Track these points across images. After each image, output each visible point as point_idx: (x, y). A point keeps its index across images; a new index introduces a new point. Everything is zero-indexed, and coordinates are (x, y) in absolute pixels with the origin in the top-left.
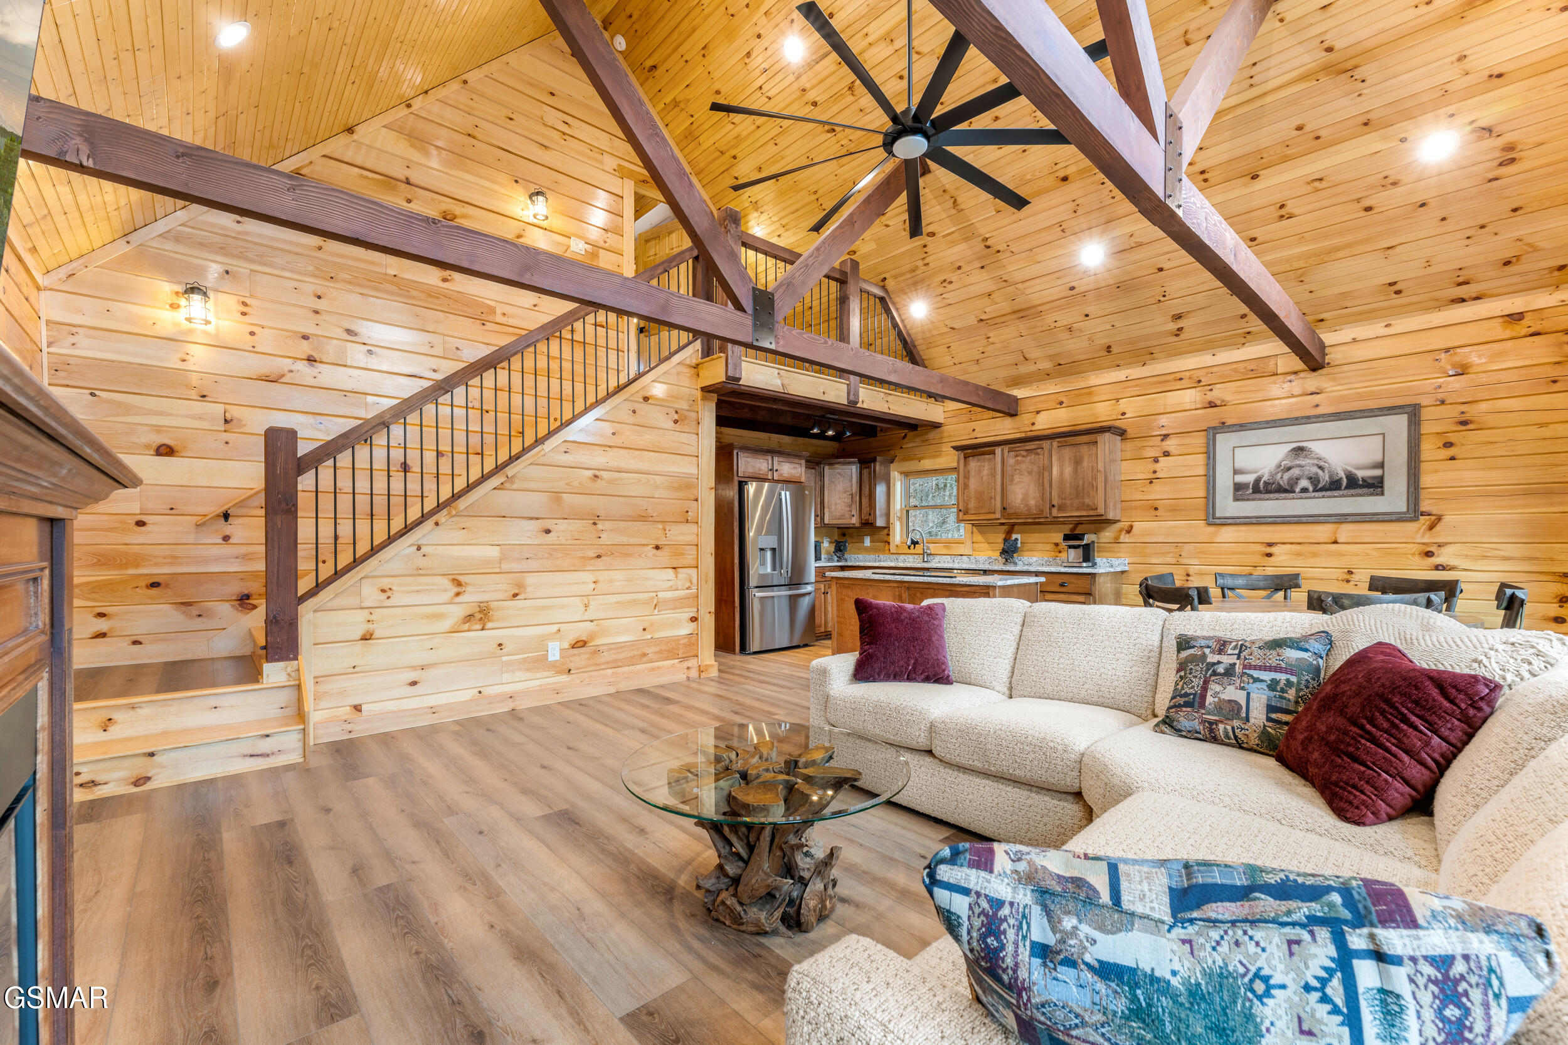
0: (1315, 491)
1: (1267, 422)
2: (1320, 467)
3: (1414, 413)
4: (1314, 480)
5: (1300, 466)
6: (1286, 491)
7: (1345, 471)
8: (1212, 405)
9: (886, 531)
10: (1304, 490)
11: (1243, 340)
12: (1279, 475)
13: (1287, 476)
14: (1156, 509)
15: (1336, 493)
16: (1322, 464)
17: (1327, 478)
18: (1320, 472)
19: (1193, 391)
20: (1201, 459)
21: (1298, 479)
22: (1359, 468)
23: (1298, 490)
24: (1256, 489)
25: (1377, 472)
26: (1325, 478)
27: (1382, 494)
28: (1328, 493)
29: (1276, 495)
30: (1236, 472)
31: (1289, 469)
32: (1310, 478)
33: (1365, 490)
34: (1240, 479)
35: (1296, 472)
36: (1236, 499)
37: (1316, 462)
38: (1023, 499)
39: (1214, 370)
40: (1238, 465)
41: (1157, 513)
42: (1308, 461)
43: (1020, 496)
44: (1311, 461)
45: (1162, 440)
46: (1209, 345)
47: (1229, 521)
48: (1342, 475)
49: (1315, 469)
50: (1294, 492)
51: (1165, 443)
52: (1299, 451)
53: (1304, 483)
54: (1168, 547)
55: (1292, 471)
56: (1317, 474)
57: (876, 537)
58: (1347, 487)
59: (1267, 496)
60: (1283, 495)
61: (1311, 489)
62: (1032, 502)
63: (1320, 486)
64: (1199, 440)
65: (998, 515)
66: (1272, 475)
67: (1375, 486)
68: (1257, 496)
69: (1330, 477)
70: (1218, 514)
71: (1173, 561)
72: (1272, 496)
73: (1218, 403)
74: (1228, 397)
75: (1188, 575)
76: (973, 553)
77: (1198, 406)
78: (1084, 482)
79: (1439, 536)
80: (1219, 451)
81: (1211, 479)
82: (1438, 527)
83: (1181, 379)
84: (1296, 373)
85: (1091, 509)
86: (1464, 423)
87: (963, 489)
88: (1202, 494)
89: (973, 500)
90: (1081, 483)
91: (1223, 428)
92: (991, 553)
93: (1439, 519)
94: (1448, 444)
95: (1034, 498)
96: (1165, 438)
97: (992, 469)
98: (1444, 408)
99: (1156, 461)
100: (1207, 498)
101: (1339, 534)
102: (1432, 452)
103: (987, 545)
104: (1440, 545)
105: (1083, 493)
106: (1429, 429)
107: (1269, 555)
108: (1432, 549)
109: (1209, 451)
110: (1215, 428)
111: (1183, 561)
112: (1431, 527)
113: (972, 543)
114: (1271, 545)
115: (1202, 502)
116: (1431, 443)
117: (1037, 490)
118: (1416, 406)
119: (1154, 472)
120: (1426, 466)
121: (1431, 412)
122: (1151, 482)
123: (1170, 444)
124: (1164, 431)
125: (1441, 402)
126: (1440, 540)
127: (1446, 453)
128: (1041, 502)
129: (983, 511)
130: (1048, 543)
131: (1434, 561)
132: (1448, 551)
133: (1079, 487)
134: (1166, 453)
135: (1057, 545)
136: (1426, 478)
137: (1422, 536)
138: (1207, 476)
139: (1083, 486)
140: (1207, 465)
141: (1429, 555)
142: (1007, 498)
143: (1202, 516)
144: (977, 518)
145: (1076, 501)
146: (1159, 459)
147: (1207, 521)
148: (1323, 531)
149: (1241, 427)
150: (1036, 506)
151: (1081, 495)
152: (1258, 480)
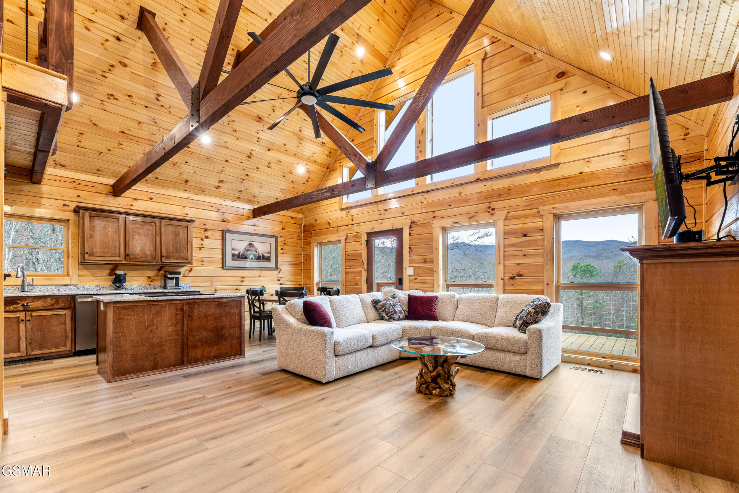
0: (254, 259)
1: (243, 232)
3: (276, 238)
4: (255, 256)
5: (251, 250)
6: (247, 258)
7: (262, 253)
8: (224, 221)
10: (252, 259)
11: (235, 199)
12: (245, 252)
13: (247, 253)
14: (203, 261)
15: (260, 260)
16: (256, 250)
18: (256, 253)
19: (216, 213)
20: (220, 242)
21: (250, 254)
22: (265, 253)
24: (239, 257)
25: (269, 255)
26: (257, 255)
27: (270, 262)
28: (258, 260)
30: (233, 249)
31: (248, 250)
32: (253, 255)
33: (266, 260)
34: (234, 252)
35: (249, 252)
36: (233, 260)
39: (224, 207)
40: (233, 247)
41: (203, 263)
42: (253, 249)
43: (139, 248)
46: (225, 197)
47: (231, 268)
50: (249, 259)
51: (205, 233)
52: (251, 245)
54: (208, 279)
58: (262, 259)
59: (242, 259)
60: (246, 260)
62: (148, 253)
64: (219, 234)
65: (121, 259)
66: (244, 252)
67: (268, 259)
68: (239, 259)
70: (227, 265)
71: (210, 285)
72: (243, 259)
73: (226, 221)
74: (229, 219)
75: (216, 290)
76: (80, 283)
77: (219, 220)
78: (180, 245)
79: (281, 275)
80: (227, 240)
81: (224, 251)
82: (280, 272)
83: (212, 206)
84: (249, 217)
85: (185, 259)
86: (285, 244)
87: (88, 238)
88: (220, 256)
89: (98, 247)
90: (179, 246)
91: (228, 231)
92: (97, 283)
93: (281, 270)
94: (282, 249)
95: (149, 250)
96: (206, 230)
97: (116, 228)
98: (282, 238)
99: (202, 240)
100: (223, 258)
101: (261, 274)
102: (280, 251)
103: (93, 278)
104: (281, 278)
105: (180, 251)
106: (279, 244)
107: (242, 281)
108: (279, 279)
109: (223, 239)
110: (226, 230)
111: (214, 284)
112: (279, 273)
113: (79, 276)
114: (243, 277)
115: (221, 260)
116: (279, 248)
117: (151, 246)
118: (277, 237)
119: (202, 245)
120: (279, 255)
121: (279, 239)
122: (200, 249)
123: (208, 233)
124: (206, 227)
125: (281, 237)
126: (281, 276)
127: (282, 251)
128: (154, 253)
129: (108, 255)
130: (143, 277)
131: (280, 282)
132: (282, 279)
133: (177, 247)
134: (207, 237)
135: (149, 277)
136: (279, 258)
137: (278, 275)
138: (223, 249)
139: (180, 247)
140: (223, 245)
141: (279, 280)
142: (129, 248)
143: (221, 266)
144: (103, 259)
145: (176, 255)
146: (204, 239)
147: (223, 268)
148: (257, 273)
149: (234, 232)
150: (151, 255)
151: (179, 252)
152: (239, 253)
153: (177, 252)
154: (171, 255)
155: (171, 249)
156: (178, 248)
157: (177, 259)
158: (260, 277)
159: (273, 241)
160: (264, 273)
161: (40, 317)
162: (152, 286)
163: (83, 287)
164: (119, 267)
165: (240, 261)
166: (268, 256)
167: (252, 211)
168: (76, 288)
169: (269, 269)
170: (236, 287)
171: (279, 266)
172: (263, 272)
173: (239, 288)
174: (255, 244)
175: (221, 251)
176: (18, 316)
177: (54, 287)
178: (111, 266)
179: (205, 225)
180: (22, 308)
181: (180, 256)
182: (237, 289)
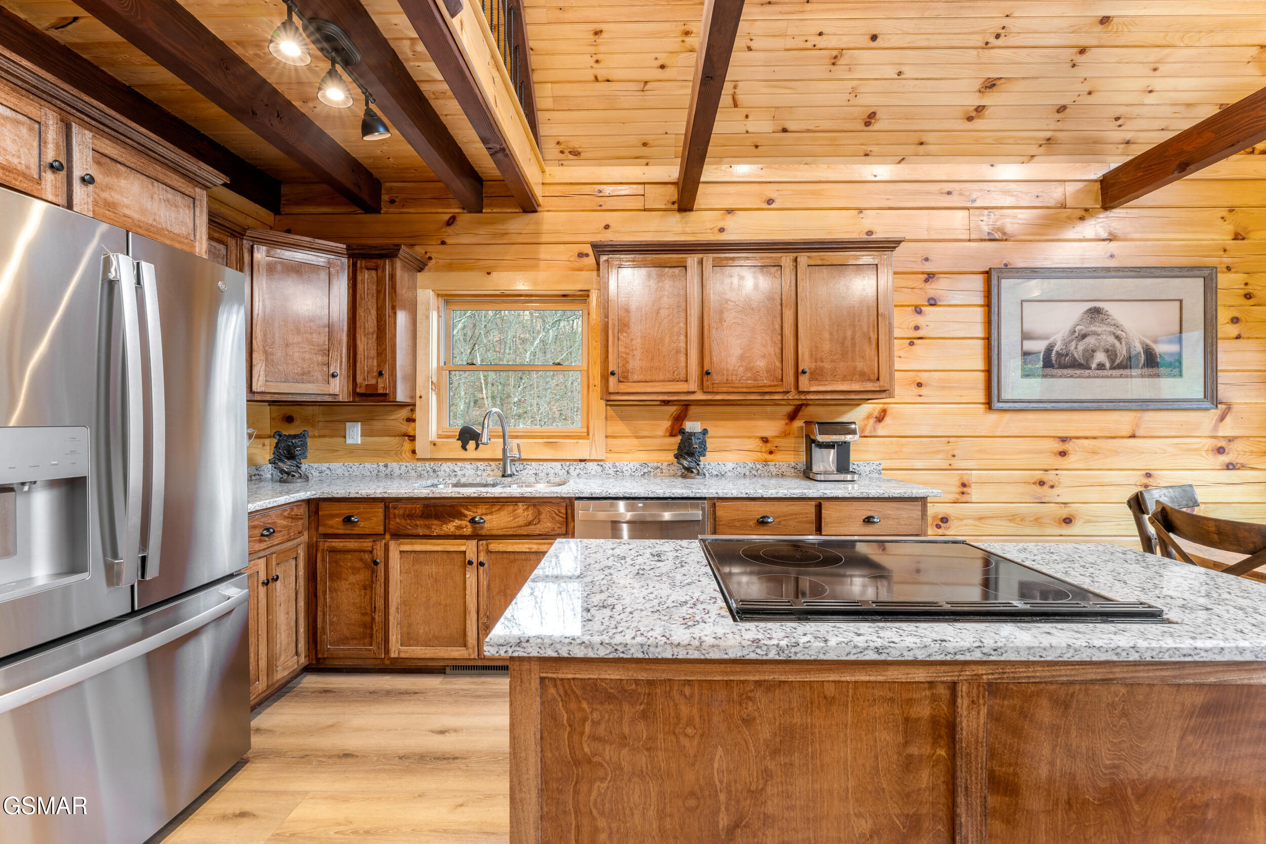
0: (1112, 368)
1: (1064, 270)
2: (1118, 338)
3: (1209, 275)
4: (1111, 353)
5: (1095, 333)
6: (1080, 366)
7: (1142, 343)
8: (991, 237)
9: (404, 413)
10: (1101, 366)
13: (1082, 346)
14: (919, 385)
16: (1119, 332)
17: (1124, 352)
18: (1117, 343)
19: (966, 213)
20: (978, 315)
21: (1094, 351)
22: (1157, 341)
23: (1094, 366)
24: (1048, 364)
25: (1175, 348)
26: (1122, 351)
27: (1181, 375)
29: (1070, 371)
30: (1026, 336)
31: (1084, 336)
32: (1107, 351)
33: (1164, 370)
34: (1029, 345)
35: (1091, 341)
36: (1027, 374)
37: (1112, 329)
38: (742, 358)
39: (992, 186)
40: (1027, 327)
41: (923, 391)
42: (1105, 328)
43: (736, 352)
44: (1108, 329)
45: (926, 281)
47: (1020, 405)
48: (1139, 348)
49: (1111, 340)
50: (1090, 368)
51: (928, 286)
52: (1095, 313)
53: (1100, 357)
54: (937, 444)
55: (1087, 340)
56: (1113, 346)
57: (378, 425)
58: (1145, 365)
59: (1060, 372)
60: (1078, 372)
61: (1108, 365)
62: (761, 364)
63: (1118, 361)
64: (978, 282)
65: (693, 385)
66: (1066, 344)
67: (1175, 365)
68: (1049, 371)
69: (1129, 350)
70: (1004, 396)
71: (947, 465)
72: (1065, 371)
73: (1002, 235)
74: (1012, 227)
75: (964, 485)
76: (609, 455)
77: (973, 237)
78: (854, 332)
79: (1228, 429)
80: (1003, 304)
81: (994, 343)
82: (1228, 419)
83: (949, 193)
84: (1086, 210)
85: (869, 380)
86: (1248, 296)
87: (616, 331)
88: (980, 364)
89: (638, 354)
90: (849, 334)
91: (1008, 271)
92: (643, 456)
93: (1229, 408)
94: (1235, 320)
95: (764, 356)
96: (930, 277)
97: (679, 295)
98: (1231, 276)
99: (918, 311)
100: (988, 371)
101: (1137, 426)
102: (1225, 329)
103: (635, 441)
104: (1231, 439)
105: (853, 351)
106: (1222, 298)
107: (1063, 454)
108: (1222, 443)
109: (989, 304)
110: (999, 270)
111: (957, 464)
112: (1222, 418)
113: (607, 437)
114: (1064, 440)
115: (981, 377)
116: (1223, 316)
117: (769, 342)
118: (1214, 270)
119: (917, 328)
120: (1221, 345)
121: (1224, 280)
122: (911, 344)
123: (936, 288)
124: (929, 267)
125: (1229, 269)
126: (1229, 433)
127: (1234, 330)
128: (778, 364)
129: (661, 377)
130: (750, 437)
131: (1224, 459)
132: (1237, 446)
133: (845, 338)
134: (933, 302)
135: (765, 440)
136: (1221, 356)
137: (1215, 428)
138: (988, 339)
139: (853, 338)
140: (988, 323)
141: (1221, 451)
142: (711, 352)
143: (981, 396)
144: (649, 390)
145: (841, 364)
146: (923, 308)
147: (989, 404)
148: (1122, 421)
149: (1033, 273)
150: (768, 372)
151: (850, 354)
152: (1049, 350)
153: (844, 355)
154: (827, 365)
155: (827, 346)
156: (848, 343)
157: (844, 379)
158: (1133, 436)
159: (1192, 290)
160: (1152, 420)
161: (505, 555)
162: (772, 469)
163: (615, 466)
164: (693, 410)
165: (1052, 376)
166: (1171, 354)
167: (1098, 185)
168: (600, 469)
169: (1176, 405)
170: (1039, 475)
171: (1224, 392)
172: (1149, 416)
173: (1050, 477)
174: (1114, 310)
175: (979, 345)
176: (463, 548)
177: (558, 464)
178: (672, 409)
179: (927, 259)
180: (468, 531)
181: (855, 368)
182: (1042, 483)
